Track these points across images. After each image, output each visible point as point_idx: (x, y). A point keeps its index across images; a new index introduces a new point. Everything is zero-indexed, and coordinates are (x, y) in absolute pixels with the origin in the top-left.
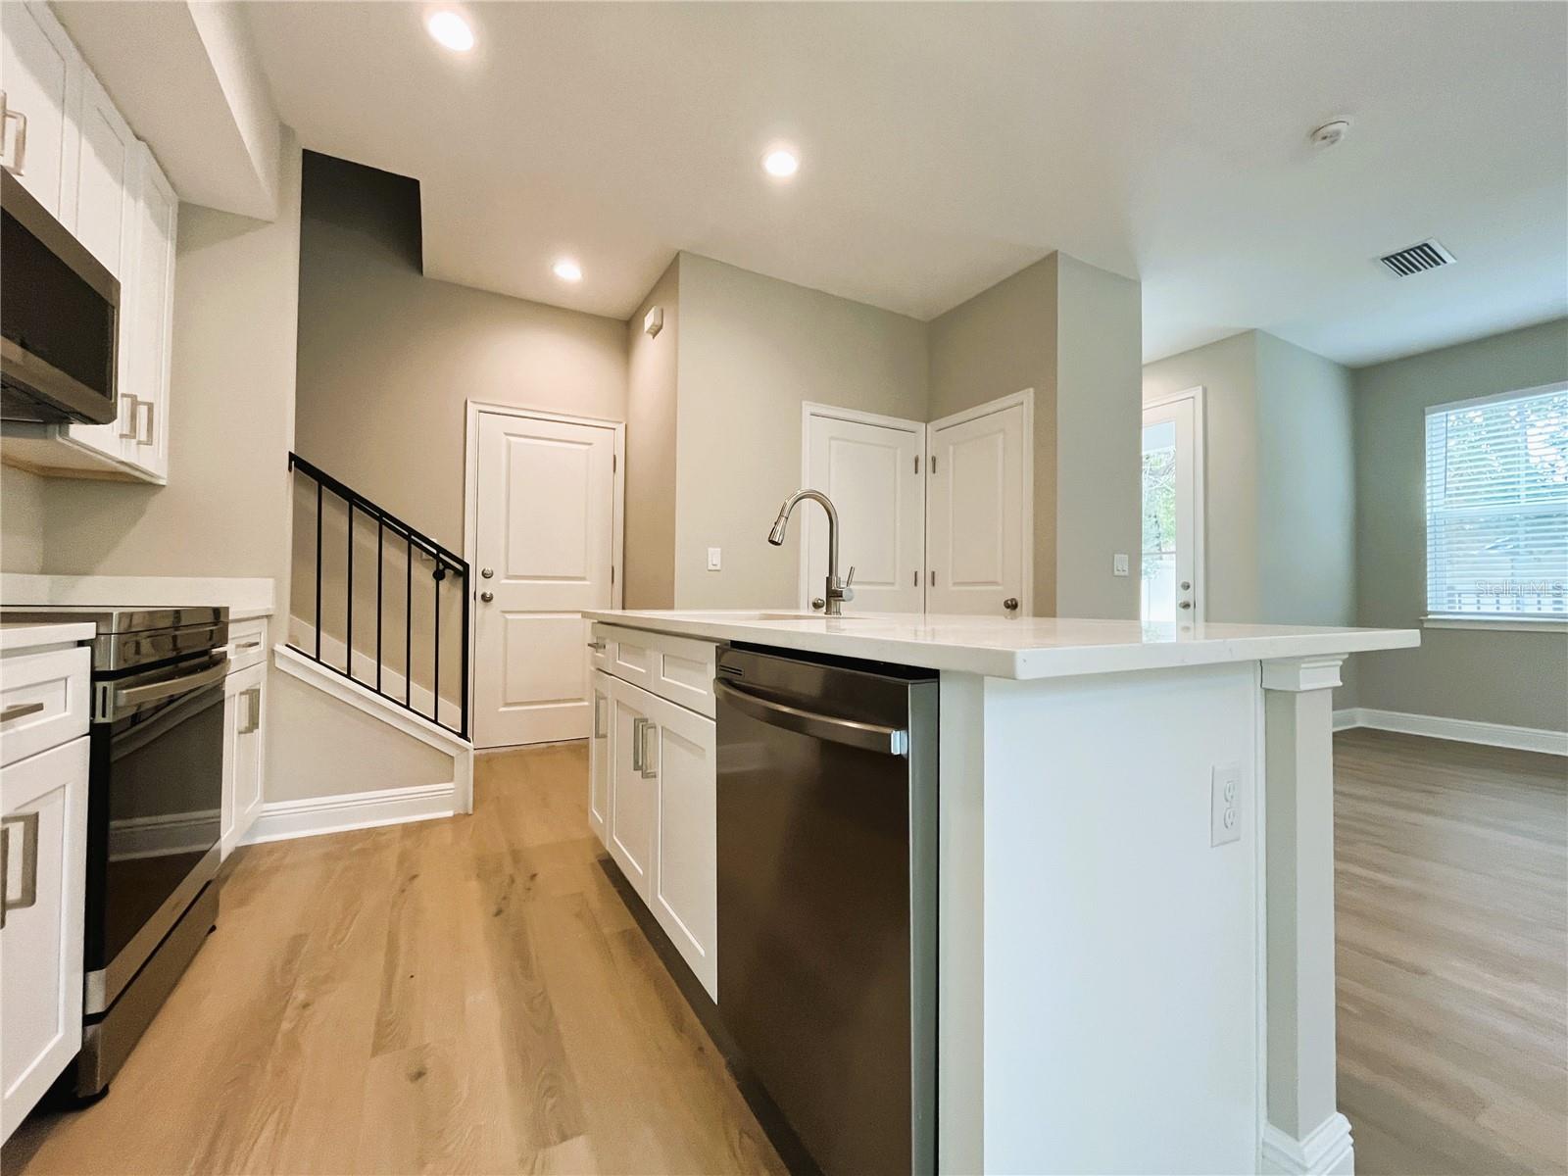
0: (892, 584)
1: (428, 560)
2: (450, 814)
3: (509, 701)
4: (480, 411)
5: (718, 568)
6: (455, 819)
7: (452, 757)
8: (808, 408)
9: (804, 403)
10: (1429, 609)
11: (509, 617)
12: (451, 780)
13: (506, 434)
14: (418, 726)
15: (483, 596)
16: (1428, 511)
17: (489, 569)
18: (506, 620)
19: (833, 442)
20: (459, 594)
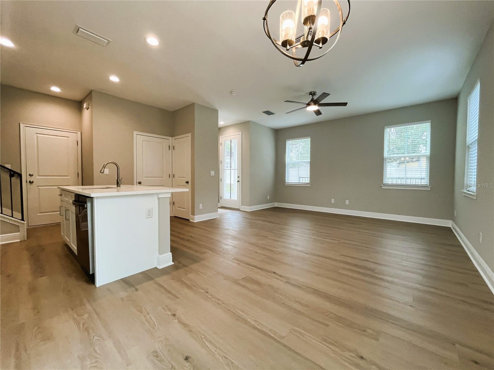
0: (162, 177)
1: (7, 171)
2: (19, 240)
3: (41, 212)
4: (25, 126)
5: (108, 174)
6: (21, 241)
7: (19, 226)
8: (135, 133)
9: (134, 131)
10: (286, 181)
11: (40, 187)
12: (19, 232)
13: (36, 134)
14: (6, 218)
15: (30, 182)
16: (286, 161)
17: (31, 173)
18: (39, 188)
19: (143, 141)
20: (19, 182)
